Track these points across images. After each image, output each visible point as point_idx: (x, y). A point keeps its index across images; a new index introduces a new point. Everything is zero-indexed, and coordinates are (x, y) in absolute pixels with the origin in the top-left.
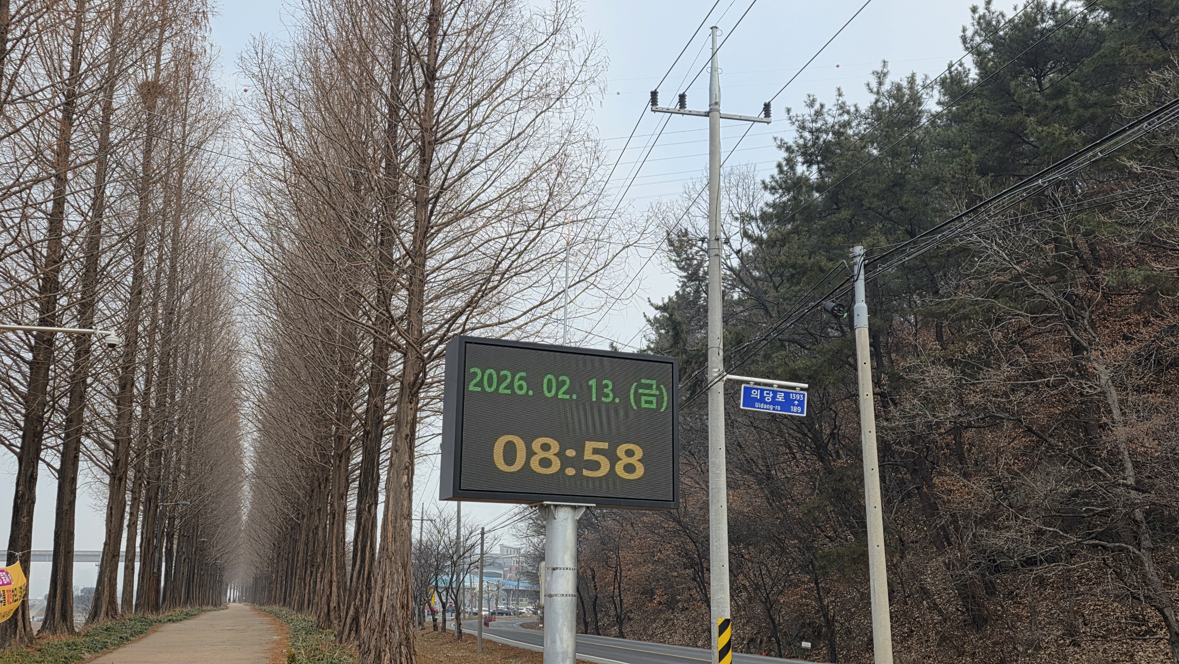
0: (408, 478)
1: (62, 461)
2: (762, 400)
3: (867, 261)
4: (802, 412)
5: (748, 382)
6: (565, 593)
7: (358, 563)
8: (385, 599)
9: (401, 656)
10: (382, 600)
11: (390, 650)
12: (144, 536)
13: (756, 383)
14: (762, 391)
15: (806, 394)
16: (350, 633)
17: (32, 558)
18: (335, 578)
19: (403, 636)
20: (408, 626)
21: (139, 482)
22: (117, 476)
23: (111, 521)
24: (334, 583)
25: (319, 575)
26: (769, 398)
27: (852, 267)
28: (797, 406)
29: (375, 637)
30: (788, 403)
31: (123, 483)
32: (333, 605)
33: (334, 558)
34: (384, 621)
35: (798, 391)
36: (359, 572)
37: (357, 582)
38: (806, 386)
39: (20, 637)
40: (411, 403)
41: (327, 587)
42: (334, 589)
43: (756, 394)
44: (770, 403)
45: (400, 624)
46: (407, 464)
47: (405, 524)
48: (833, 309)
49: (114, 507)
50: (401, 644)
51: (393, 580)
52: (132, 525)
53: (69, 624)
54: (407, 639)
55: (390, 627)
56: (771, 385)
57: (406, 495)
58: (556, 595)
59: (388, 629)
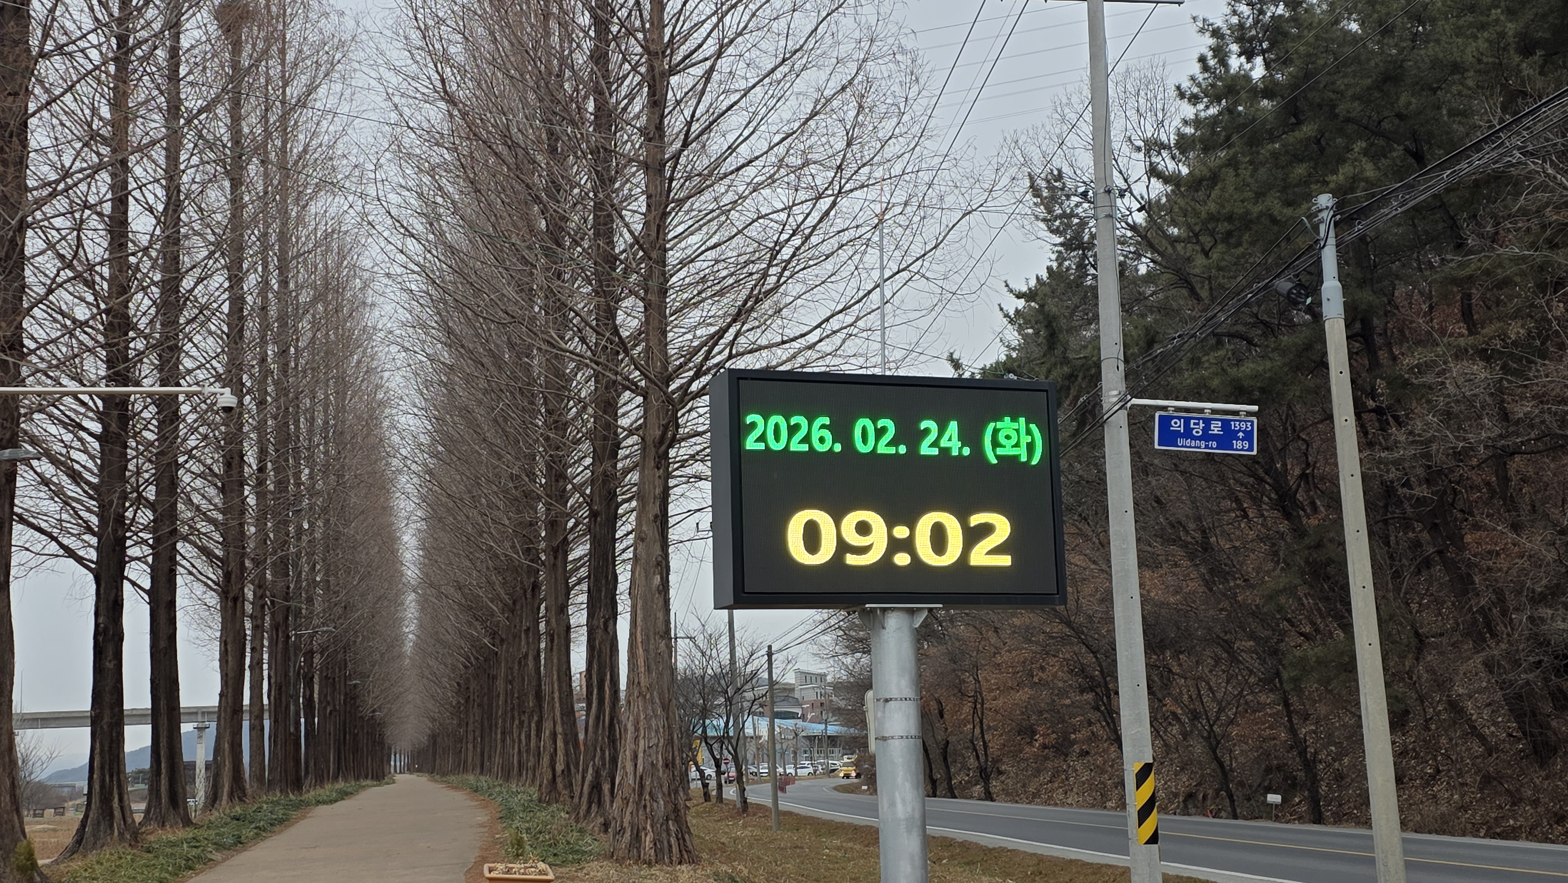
0: (662, 578)
1: (152, 578)
2: (1188, 433)
3: (1338, 217)
4: (1251, 449)
5: (1164, 408)
6: (904, 734)
7: (594, 705)
8: (641, 755)
10: (635, 757)
11: (652, 827)
12: (273, 681)
13: (1178, 409)
14: (1187, 421)
15: (1255, 421)
16: (589, 808)
17: (126, 720)
18: (559, 729)
19: (670, 807)
20: (676, 792)
21: (261, 602)
22: (231, 595)
23: (227, 661)
24: (559, 737)
25: (533, 725)
26: (1198, 431)
27: (1316, 228)
28: (1243, 440)
29: (629, 809)
30: (1227, 437)
31: (239, 605)
32: (559, 767)
33: (557, 700)
34: (642, 786)
35: (1243, 418)
36: (598, 718)
37: (596, 732)
38: (1255, 408)
39: (119, 833)
40: (658, 469)
41: (549, 743)
42: (560, 744)
43: (1177, 425)
44: (1200, 438)
45: (665, 789)
46: (660, 559)
47: (663, 644)
48: (1290, 292)
49: (229, 640)
50: (667, 820)
51: (650, 727)
52: (257, 665)
53: (182, 812)
54: (676, 810)
55: (651, 794)
56: (1201, 410)
57: (661, 602)
58: (892, 738)
59: (647, 797)
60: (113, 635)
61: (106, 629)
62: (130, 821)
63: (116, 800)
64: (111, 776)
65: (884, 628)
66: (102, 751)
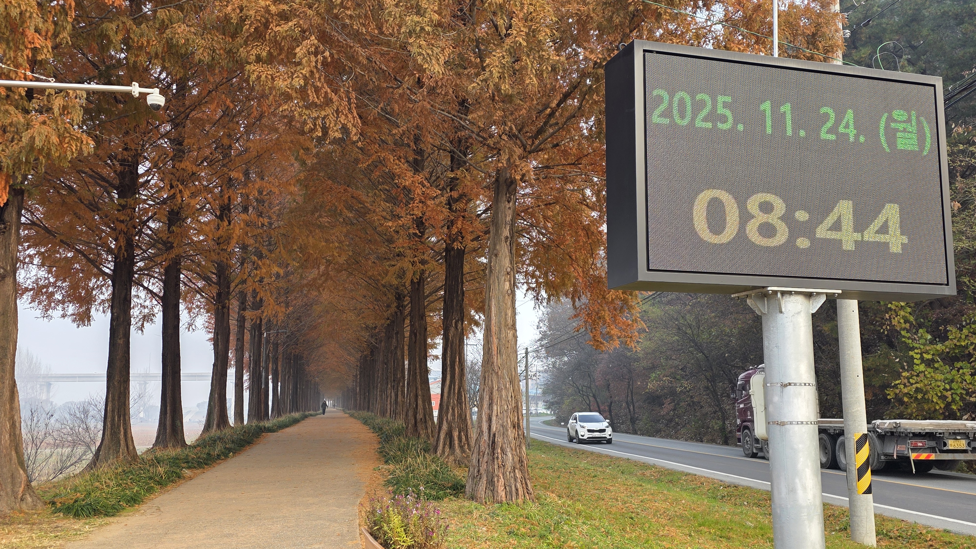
0: (510, 284)
1: (165, 290)
6: (805, 420)
7: (448, 378)
8: (494, 418)
9: (515, 480)
10: (490, 420)
11: (503, 475)
18: (419, 392)
19: (516, 459)
23: (218, 345)
24: (419, 397)
31: (227, 312)
32: (419, 417)
33: (418, 374)
36: (450, 387)
45: (513, 445)
46: (509, 270)
50: (514, 468)
54: (521, 461)
55: (502, 450)
58: (791, 423)
59: (499, 451)
60: (123, 321)
61: (118, 317)
62: (131, 448)
63: (122, 433)
64: (119, 417)
65: (781, 312)
66: (113, 399)
